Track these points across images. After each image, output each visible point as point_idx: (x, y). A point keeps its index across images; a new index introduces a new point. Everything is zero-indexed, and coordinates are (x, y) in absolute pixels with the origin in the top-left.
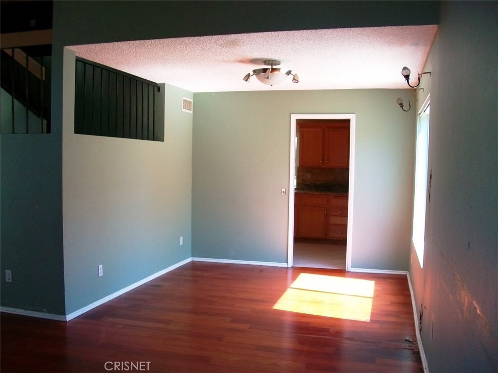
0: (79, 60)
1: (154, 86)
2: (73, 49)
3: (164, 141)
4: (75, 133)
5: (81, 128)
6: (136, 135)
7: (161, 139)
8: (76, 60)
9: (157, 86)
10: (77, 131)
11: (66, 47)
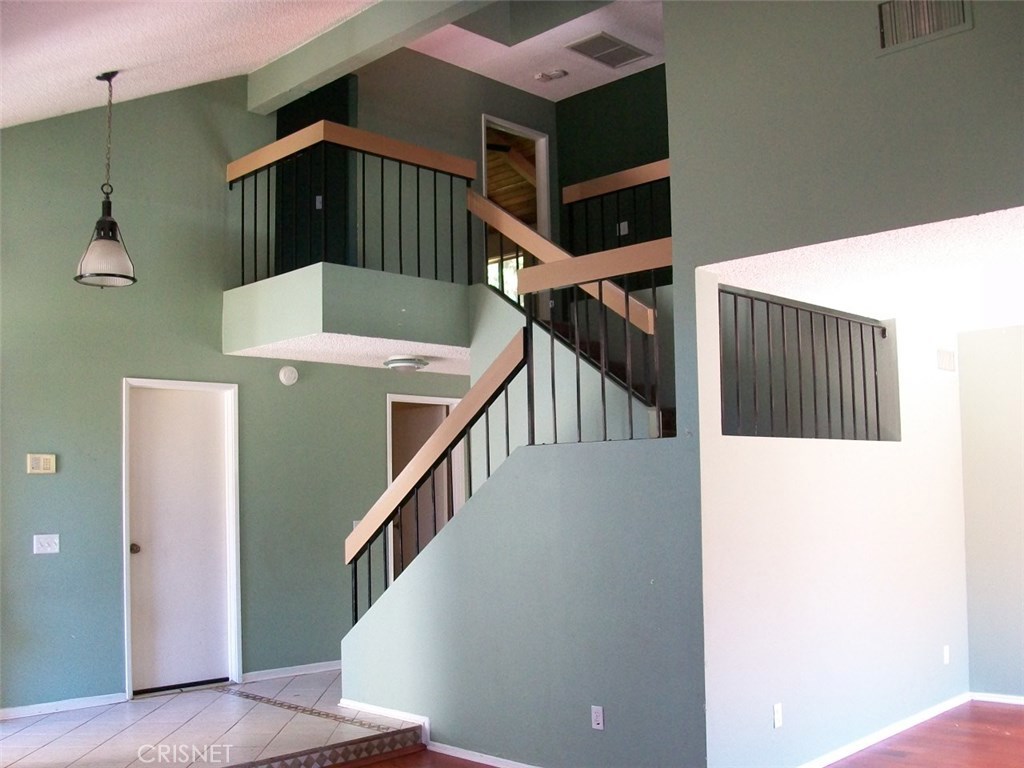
0: (723, 291)
1: (873, 327)
2: (713, 271)
3: (900, 440)
4: (723, 434)
5: (734, 424)
6: (830, 431)
7: (895, 436)
8: (720, 291)
9: (879, 327)
10: (727, 430)
11: (700, 268)
